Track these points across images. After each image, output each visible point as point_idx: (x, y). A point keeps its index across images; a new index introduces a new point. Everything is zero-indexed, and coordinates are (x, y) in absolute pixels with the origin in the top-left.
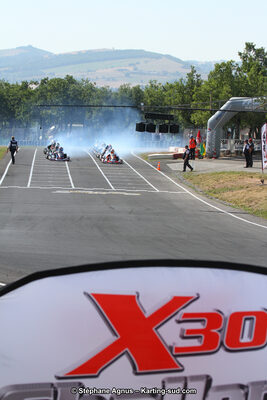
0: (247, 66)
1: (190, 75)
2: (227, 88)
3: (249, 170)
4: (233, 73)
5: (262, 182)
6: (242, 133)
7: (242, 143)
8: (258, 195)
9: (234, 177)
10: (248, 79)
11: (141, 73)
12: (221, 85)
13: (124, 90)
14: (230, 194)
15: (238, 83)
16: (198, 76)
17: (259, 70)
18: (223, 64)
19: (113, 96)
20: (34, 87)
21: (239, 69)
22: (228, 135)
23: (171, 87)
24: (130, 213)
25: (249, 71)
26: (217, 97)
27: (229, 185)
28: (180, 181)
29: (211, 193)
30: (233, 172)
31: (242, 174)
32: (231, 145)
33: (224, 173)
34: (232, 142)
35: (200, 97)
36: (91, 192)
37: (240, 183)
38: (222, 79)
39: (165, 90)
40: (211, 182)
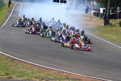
3: (86, 14)
5: (91, 19)
6: (85, 1)
8: (89, 23)
14: (81, 22)
31: (85, 16)
33: (79, 15)
34: (82, 5)
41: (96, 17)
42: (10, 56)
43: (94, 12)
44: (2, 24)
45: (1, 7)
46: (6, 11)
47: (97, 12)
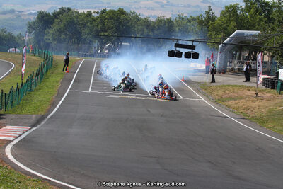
0: (248, 8)
1: (208, 13)
2: (233, 23)
3: (247, 84)
4: (238, 12)
5: (257, 94)
6: (243, 54)
7: (243, 63)
8: (253, 105)
9: (236, 89)
10: (249, 17)
11: (172, 5)
12: (229, 20)
13: (160, 21)
14: (234, 102)
15: (242, 20)
16: (213, 13)
17: (257, 11)
18: (231, 6)
19: (152, 25)
20: (96, 15)
21: (242, 10)
22: (233, 57)
23: (194, 19)
24: (162, 116)
25: (249, 11)
26: (226, 29)
27: (233, 95)
28: (198, 91)
29: (219, 101)
30: (236, 86)
31: (243, 87)
32: (235, 64)
33: (229, 86)
34: (236, 62)
35: (214, 29)
36: (134, 97)
37: (241, 94)
38: (230, 17)
39: (189, 21)
40: (220, 93)
41: (269, 90)
42: (66, 185)
43: (264, 79)
44: (50, 111)
45: (47, 71)
46: (59, 79)
47: (272, 77)
